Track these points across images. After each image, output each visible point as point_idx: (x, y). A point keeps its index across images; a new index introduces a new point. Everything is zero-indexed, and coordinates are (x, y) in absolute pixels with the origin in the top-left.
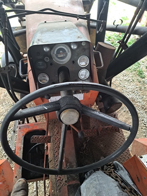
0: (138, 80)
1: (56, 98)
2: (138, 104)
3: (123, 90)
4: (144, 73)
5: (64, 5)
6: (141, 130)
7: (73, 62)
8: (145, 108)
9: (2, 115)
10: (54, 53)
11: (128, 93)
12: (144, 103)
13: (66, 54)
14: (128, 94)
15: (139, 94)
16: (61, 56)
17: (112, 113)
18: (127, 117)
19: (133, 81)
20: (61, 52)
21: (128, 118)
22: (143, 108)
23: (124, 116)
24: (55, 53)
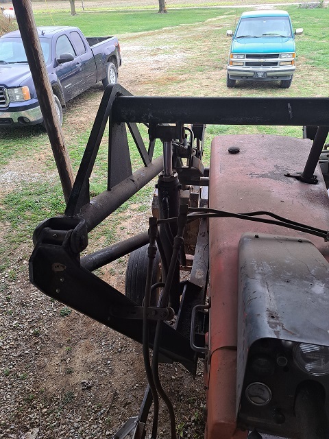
5: (291, 199)
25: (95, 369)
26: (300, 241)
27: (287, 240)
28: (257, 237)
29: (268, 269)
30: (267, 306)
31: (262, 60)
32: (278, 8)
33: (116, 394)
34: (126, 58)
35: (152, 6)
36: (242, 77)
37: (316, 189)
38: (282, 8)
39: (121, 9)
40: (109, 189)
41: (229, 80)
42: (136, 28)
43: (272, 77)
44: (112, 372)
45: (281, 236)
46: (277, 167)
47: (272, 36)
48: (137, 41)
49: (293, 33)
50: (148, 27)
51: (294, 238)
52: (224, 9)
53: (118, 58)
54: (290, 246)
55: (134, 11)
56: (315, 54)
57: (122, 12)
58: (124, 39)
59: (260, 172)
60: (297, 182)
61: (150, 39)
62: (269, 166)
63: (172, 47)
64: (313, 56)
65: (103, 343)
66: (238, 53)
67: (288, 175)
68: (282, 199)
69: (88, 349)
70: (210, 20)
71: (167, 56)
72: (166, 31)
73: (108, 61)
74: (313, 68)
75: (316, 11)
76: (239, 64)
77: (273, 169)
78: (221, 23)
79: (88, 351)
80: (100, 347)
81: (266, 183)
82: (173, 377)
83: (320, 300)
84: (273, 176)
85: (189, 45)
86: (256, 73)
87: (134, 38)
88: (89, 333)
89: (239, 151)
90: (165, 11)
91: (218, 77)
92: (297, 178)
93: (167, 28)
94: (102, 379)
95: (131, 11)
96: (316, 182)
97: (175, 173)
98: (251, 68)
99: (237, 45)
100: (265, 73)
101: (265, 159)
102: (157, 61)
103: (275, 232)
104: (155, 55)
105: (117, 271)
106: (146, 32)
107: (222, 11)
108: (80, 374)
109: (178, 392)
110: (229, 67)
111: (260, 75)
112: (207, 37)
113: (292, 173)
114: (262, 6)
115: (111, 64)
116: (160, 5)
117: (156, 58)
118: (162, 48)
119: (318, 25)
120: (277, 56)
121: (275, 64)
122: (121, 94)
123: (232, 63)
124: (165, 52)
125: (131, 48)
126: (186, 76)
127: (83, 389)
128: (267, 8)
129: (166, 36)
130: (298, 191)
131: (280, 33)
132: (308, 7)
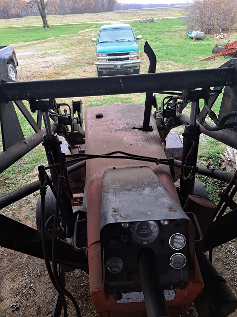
3: (228, 258)
5: (136, 142)
9: (19, 293)
16: (143, 232)
20: (144, 227)
25: (21, 293)
26: (141, 167)
27: (134, 167)
28: (114, 168)
29: (118, 185)
30: (113, 206)
31: (118, 57)
32: (125, 23)
33: (40, 308)
34: (22, 61)
35: (38, 23)
36: (107, 69)
37: (152, 134)
38: (128, 23)
39: (14, 26)
40: (5, 150)
41: (98, 72)
42: (27, 39)
43: (127, 68)
44: (35, 292)
45: (130, 166)
46: (127, 124)
47: (122, 41)
48: (29, 48)
49: (136, 38)
50: (36, 38)
51: (138, 166)
52: (90, 24)
53: (15, 60)
54: (134, 171)
55: (25, 27)
57: (15, 28)
58: (20, 47)
59: (116, 128)
60: (140, 131)
61: (39, 47)
62: (122, 124)
63: (55, 51)
65: (26, 272)
66: (102, 53)
67: (134, 128)
68: (131, 143)
69: (14, 279)
70: (81, 32)
71: (52, 58)
72: (50, 40)
73: (8, 63)
75: (150, 25)
76: (104, 60)
77: (124, 125)
78: (89, 34)
79: (14, 281)
80: (23, 275)
81: (121, 134)
82: (82, 285)
83: (147, 197)
84: (125, 129)
85: (68, 50)
86: (115, 66)
87: (27, 46)
88: (14, 267)
89: (102, 116)
90: (48, 27)
91: (91, 70)
92: (140, 129)
93: (51, 38)
94: (28, 299)
95: (22, 27)
96: (151, 130)
97: (55, 133)
98: (112, 63)
99: (100, 48)
100: (122, 65)
101: (120, 119)
102: (46, 62)
103: (127, 164)
104: (44, 57)
105: (31, 216)
106: (36, 42)
107: (89, 26)
108: (9, 300)
109: (87, 294)
110: (97, 63)
111: (119, 67)
112: (80, 43)
113: (136, 126)
114: (115, 22)
115: (10, 65)
116: (44, 23)
117: (45, 59)
118: (49, 52)
119: (152, 33)
120: (127, 54)
121: (127, 59)
122: (5, 82)
123: (98, 60)
124: (51, 55)
125: (25, 53)
126: (69, 70)
127: (13, 311)
129: (50, 44)
130: (141, 137)
131: (127, 39)
132: (144, 22)
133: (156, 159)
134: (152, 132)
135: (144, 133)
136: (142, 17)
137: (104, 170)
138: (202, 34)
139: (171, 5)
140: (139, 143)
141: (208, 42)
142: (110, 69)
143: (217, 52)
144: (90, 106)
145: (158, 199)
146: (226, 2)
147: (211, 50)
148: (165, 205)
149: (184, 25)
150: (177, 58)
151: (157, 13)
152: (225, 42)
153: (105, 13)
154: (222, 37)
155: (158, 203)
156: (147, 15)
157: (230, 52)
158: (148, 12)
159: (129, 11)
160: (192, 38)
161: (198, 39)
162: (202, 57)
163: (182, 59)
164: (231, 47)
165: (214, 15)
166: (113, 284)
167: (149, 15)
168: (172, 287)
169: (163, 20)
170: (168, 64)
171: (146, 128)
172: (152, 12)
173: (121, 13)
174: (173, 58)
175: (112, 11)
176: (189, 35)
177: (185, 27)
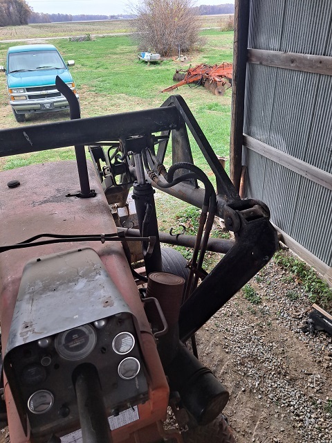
0: (249, 309)
1: (74, 435)
2: (266, 365)
3: (226, 338)
4: (257, 292)
5: (73, 216)
6: (295, 434)
7: (104, 349)
8: (283, 372)
10: (60, 343)
11: (239, 345)
12: (279, 360)
13: (87, 339)
14: (239, 347)
15: (261, 341)
16: (75, 345)
17: (213, 419)
18: (253, 407)
19: (242, 313)
20: (75, 336)
21: (257, 408)
22: (279, 373)
23: (246, 403)
24: (63, 341)
26: (80, 250)
27: (68, 253)
28: (39, 260)
29: (39, 285)
31: (44, 92)
32: (49, 42)
36: (29, 110)
37: (95, 201)
38: (53, 42)
41: (16, 115)
43: (60, 107)
45: (63, 252)
46: (58, 190)
47: (46, 69)
49: (66, 64)
51: (76, 249)
54: (68, 258)
56: (96, 82)
59: (42, 199)
60: (78, 199)
62: (50, 191)
64: (94, 84)
66: (17, 87)
67: (69, 195)
68: (65, 218)
74: (97, 95)
75: (86, 44)
76: (22, 98)
77: (54, 193)
81: (49, 207)
84: (55, 199)
86: (42, 105)
89: (19, 184)
91: (5, 113)
92: (78, 196)
96: (94, 195)
98: (36, 101)
99: (13, 80)
100: (52, 104)
101: (47, 185)
103: (59, 249)
110: (12, 102)
111: (48, 106)
113: (72, 192)
114: (33, 40)
119: (90, 56)
123: (13, 98)
128: (39, 42)
130: (79, 207)
131: (54, 65)
132: (77, 40)
133: (100, 236)
134: (96, 198)
135: (84, 201)
136: (74, 33)
137: (23, 265)
138: (157, 56)
139: (112, 17)
140: (77, 216)
141: (166, 67)
142: (35, 110)
143: (179, 80)
144: (10, 168)
145: (93, 293)
146: (180, 16)
147: (172, 77)
148: (101, 300)
149: (133, 44)
150: (129, 90)
151: (94, 27)
152: (186, 67)
153: (17, 27)
154: (182, 59)
155: (92, 299)
156: (80, 30)
157: (194, 79)
158: (81, 27)
159: (52, 24)
160: (146, 62)
161: (154, 63)
162: (162, 87)
163: (137, 90)
164: (195, 73)
165: (167, 32)
166: (43, 429)
167: (83, 30)
168: (128, 405)
169: (103, 37)
170: (119, 98)
171: (87, 193)
172: (87, 27)
173: (40, 27)
174: (124, 89)
175: (26, 23)
176: (141, 58)
177: (135, 48)
